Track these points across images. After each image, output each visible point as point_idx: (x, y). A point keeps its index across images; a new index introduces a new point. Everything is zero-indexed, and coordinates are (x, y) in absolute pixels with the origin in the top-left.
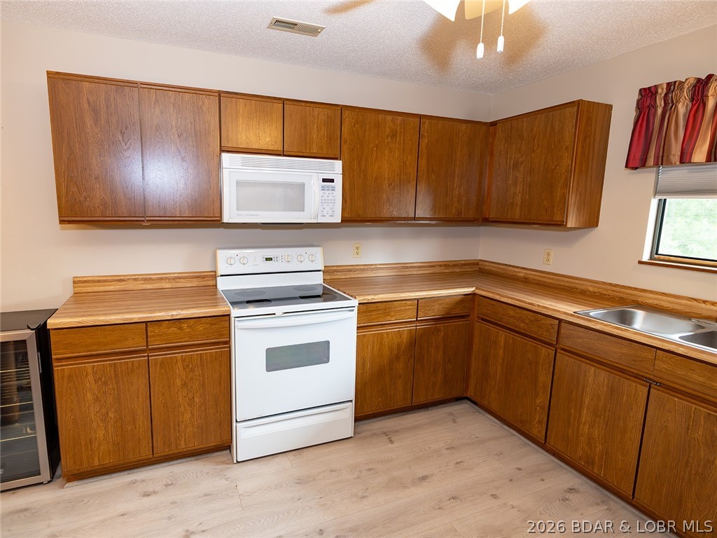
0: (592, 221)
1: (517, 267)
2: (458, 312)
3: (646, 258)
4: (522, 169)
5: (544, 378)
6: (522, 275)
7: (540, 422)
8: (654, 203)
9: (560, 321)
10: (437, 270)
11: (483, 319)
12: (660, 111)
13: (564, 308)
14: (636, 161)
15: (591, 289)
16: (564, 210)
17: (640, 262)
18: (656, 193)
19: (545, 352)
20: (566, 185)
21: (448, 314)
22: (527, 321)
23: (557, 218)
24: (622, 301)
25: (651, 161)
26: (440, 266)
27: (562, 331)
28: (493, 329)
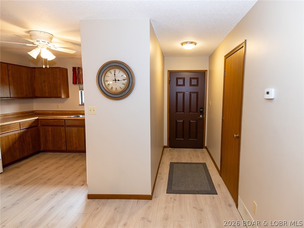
0: (68, 96)
1: (49, 111)
2: (34, 125)
3: (80, 104)
4: (46, 82)
5: (63, 134)
6: (51, 113)
7: (64, 146)
8: (80, 92)
9: (65, 120)
10: (19, 115)
11: (42, 126)
12: (77, 73)
13: (65, 117)
14: (75, 82)
15: (70, 113)
16: (61, 94)
17: (79, 105)
18: (80, 90)
19: (62, 128)
20: (60, 87)
21: (30, 126)
22: (56, 122)
23: (59, 96)
24: (78, 114)
25: (77, 83)
26: (20, 114)
27: (66, 122)
28: (47, 127)
